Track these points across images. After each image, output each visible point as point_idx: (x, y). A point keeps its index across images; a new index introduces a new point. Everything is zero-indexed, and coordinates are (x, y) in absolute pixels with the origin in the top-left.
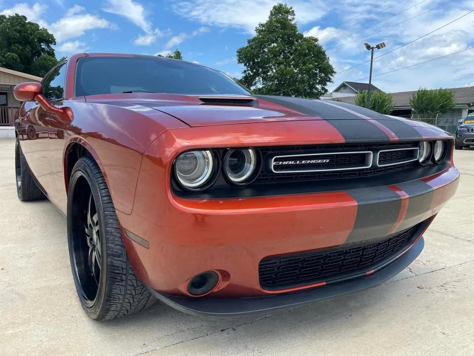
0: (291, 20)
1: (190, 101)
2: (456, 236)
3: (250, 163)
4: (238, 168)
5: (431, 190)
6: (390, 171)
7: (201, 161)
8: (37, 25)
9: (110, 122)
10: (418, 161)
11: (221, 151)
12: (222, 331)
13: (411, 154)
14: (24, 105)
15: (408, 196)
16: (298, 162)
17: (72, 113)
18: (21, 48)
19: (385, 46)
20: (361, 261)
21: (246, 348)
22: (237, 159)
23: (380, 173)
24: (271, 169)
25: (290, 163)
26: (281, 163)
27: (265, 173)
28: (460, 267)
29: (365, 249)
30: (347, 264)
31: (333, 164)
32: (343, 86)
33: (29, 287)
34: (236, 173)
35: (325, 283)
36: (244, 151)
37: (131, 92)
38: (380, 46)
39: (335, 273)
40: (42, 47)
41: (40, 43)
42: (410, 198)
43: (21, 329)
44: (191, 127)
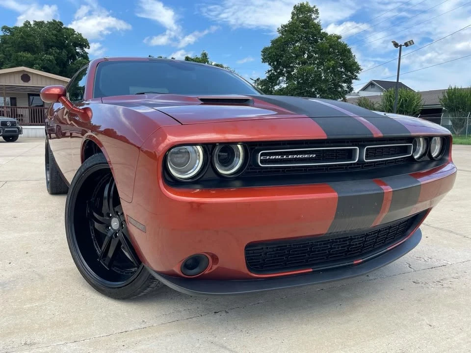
0: (315, 19)
1: (190, 101)
2: (465, 235)
3: (239, 158)
4: (227, 162)
5: (419, 184)
6: (381, 166)
7: (193, 155)
8: (73, 30)
9: (123, 119)
10: (412, 156)
11: (210, 147)
12: (215, 313)
13: (405, 150)
14: (53, 105)
15: (392, 190)
16: (285, 157)
17: (92, 113)
18: (58, 51)
19: (414, 43)
20: (348, 251)
21: (235, 328)
22: (227, 154)
23: (370, 168)
24: (258, 163)
25: (277, 157)
26: (268, 157)
27: (253, 167)
28: (462, 265)
29: (351, 239)
30: (335, 253)
31: (320, 159)
32: (371, 85)
33: (49, 269)
34: (226, 166)
35: (311, 270)
36: (233, 146)
37: (143, 94)
38: (408, 43)
39: (322, 261)
40: (77, 50)
41: (75, 46)
42: (393, 191)
43: (37, 304)
44: (182, 124)
